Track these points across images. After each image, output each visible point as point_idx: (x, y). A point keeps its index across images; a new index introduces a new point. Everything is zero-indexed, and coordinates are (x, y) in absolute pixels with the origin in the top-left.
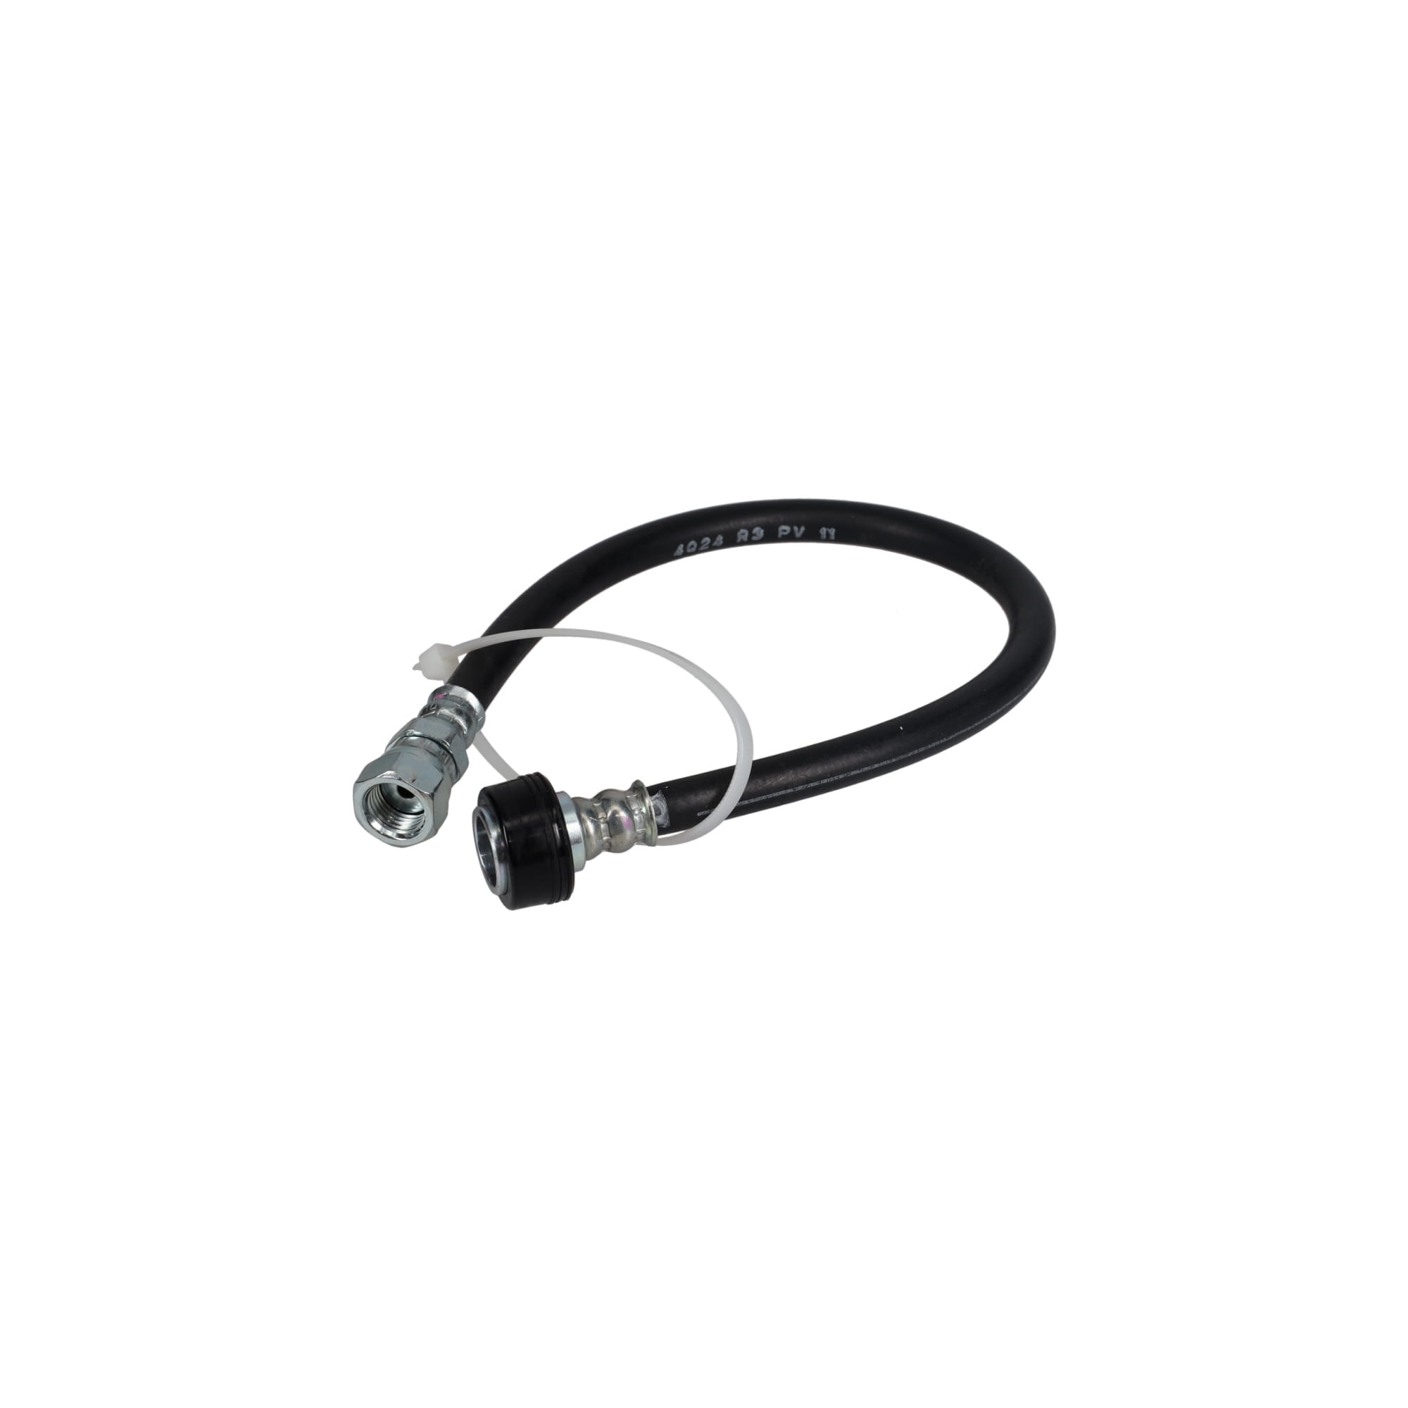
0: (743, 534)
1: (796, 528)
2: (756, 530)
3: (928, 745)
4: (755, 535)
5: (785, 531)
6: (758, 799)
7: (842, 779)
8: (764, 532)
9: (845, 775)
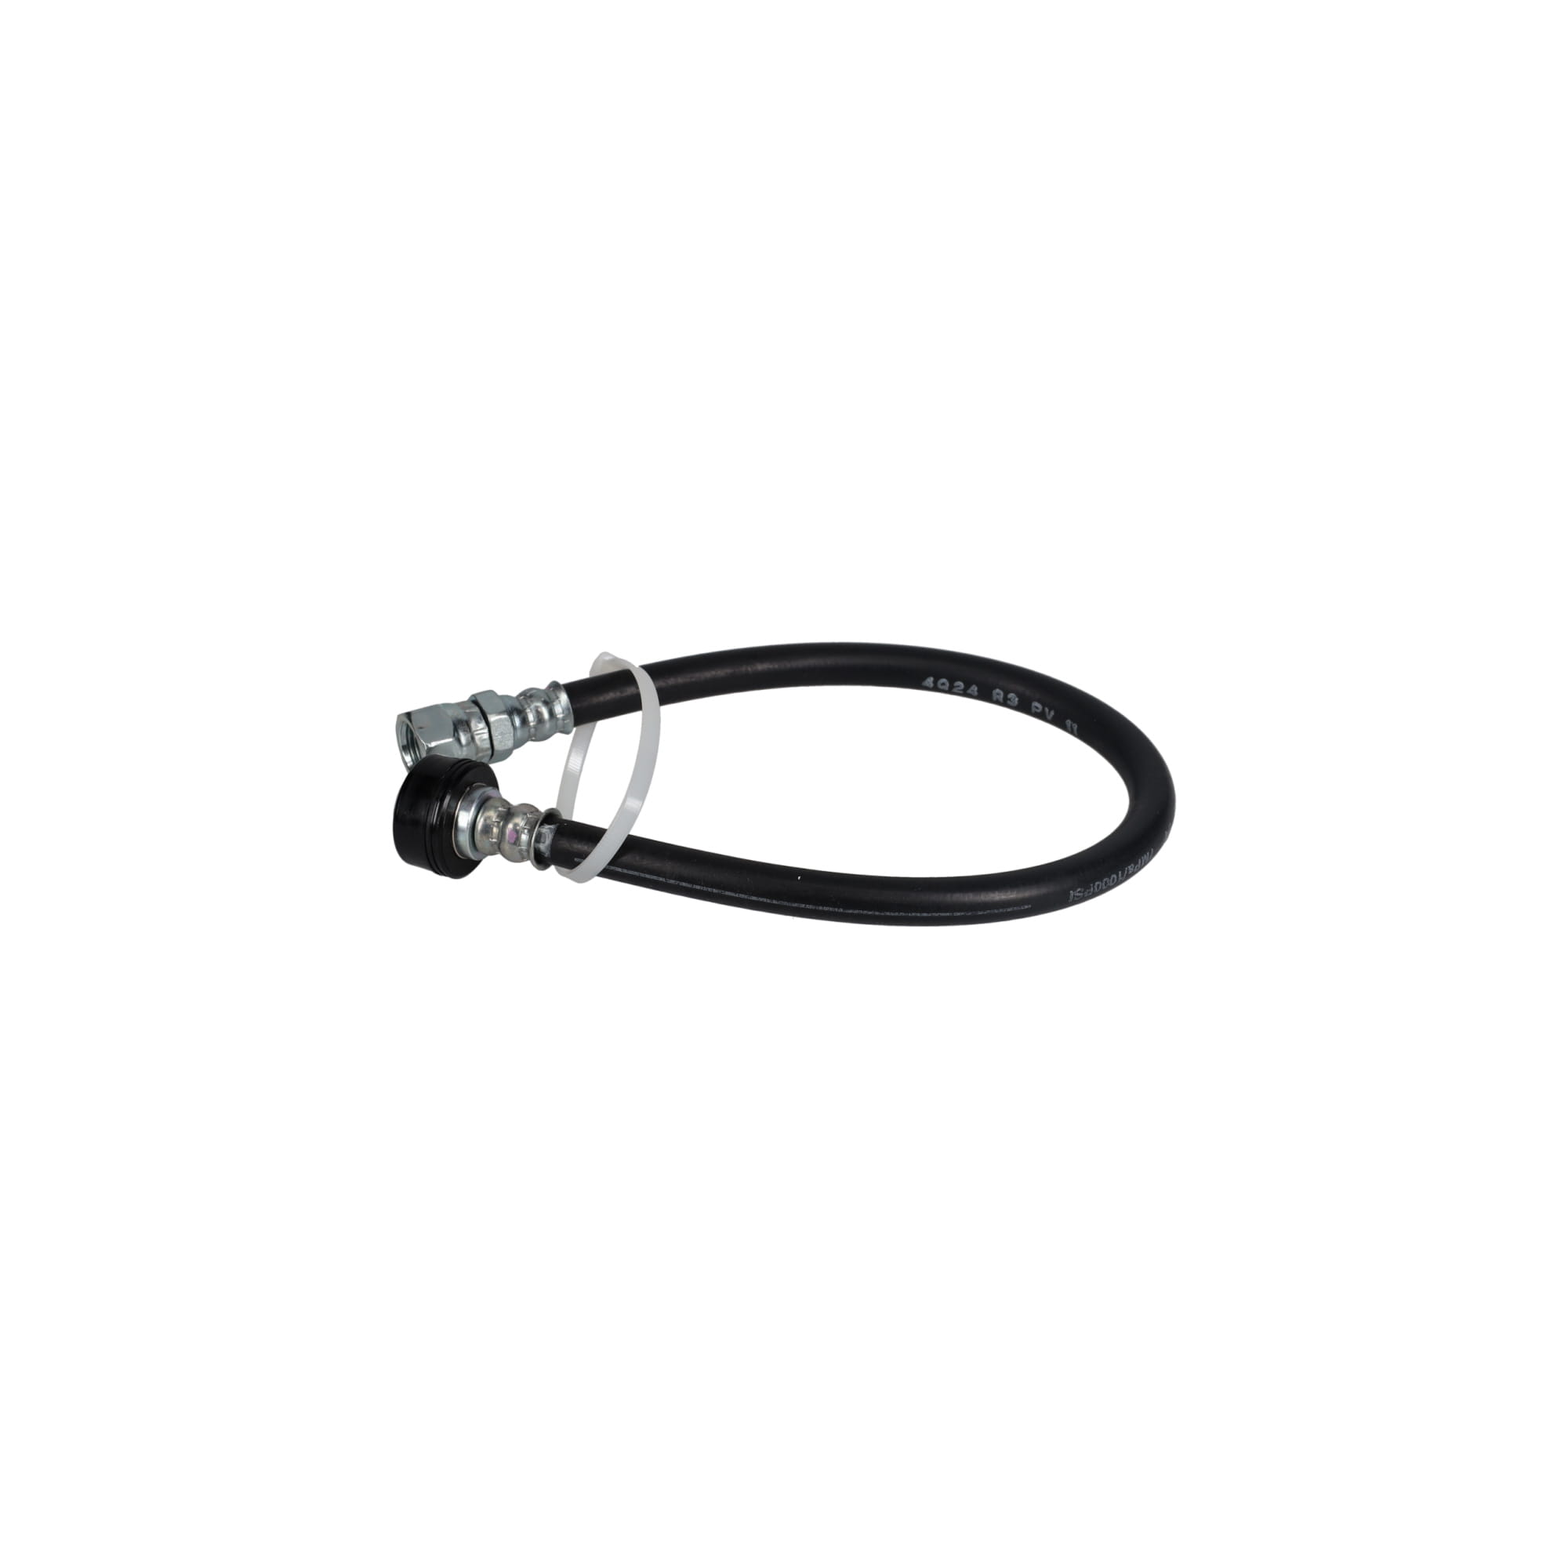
0: (998, 693)
1: (1047, 710)
2: (1011, 695)
3: (819, 906)
4: (1010, 699)
5: (1037, 708)
6: (631, 872)
7: (715, 893)
8: (1019, 701)
9: (720, 891)
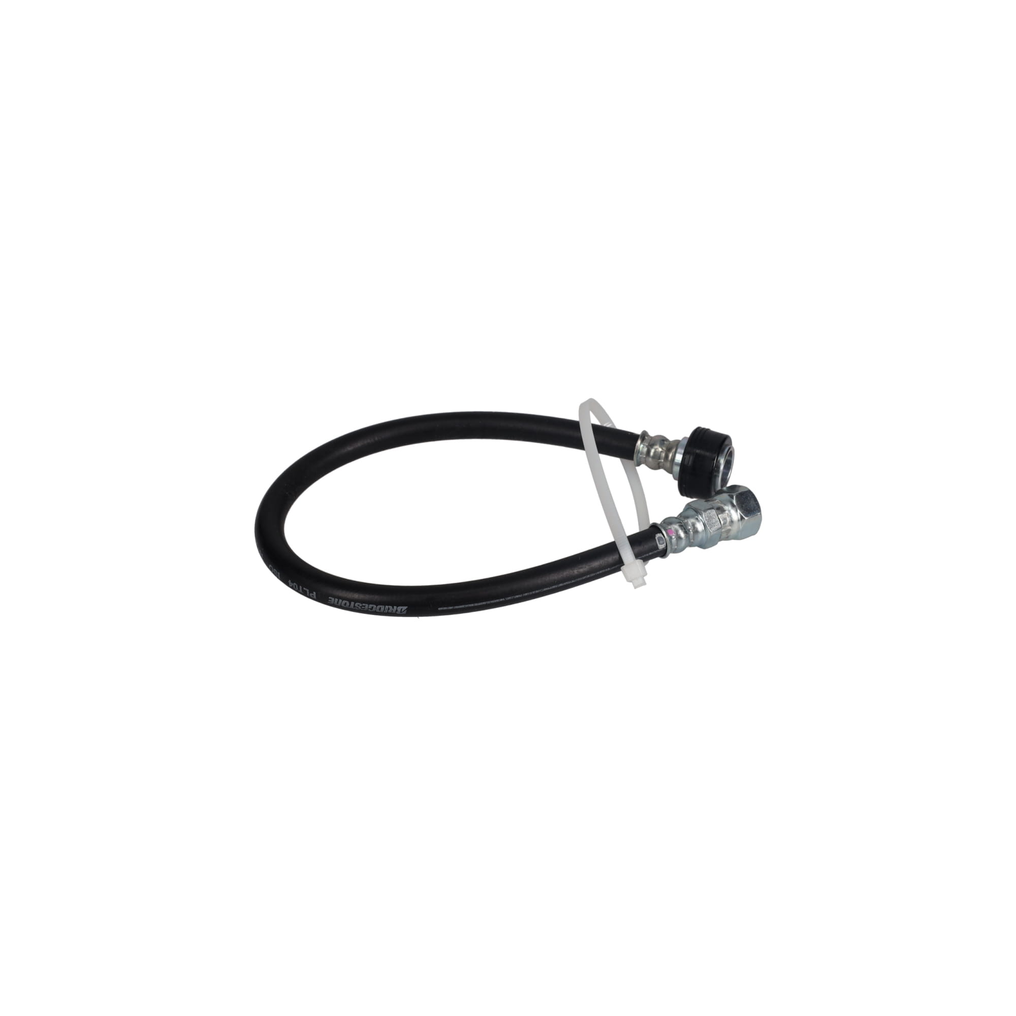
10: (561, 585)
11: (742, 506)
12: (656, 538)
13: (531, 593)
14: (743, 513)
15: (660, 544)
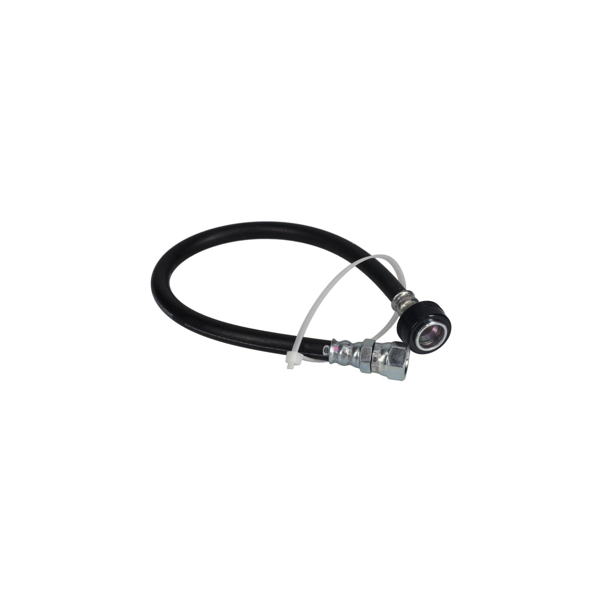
10: (251, 344)
11: (392, 356)
12: (324, 347)
13: (232, 340)
14: (389, 360)
15: (324, 352)
